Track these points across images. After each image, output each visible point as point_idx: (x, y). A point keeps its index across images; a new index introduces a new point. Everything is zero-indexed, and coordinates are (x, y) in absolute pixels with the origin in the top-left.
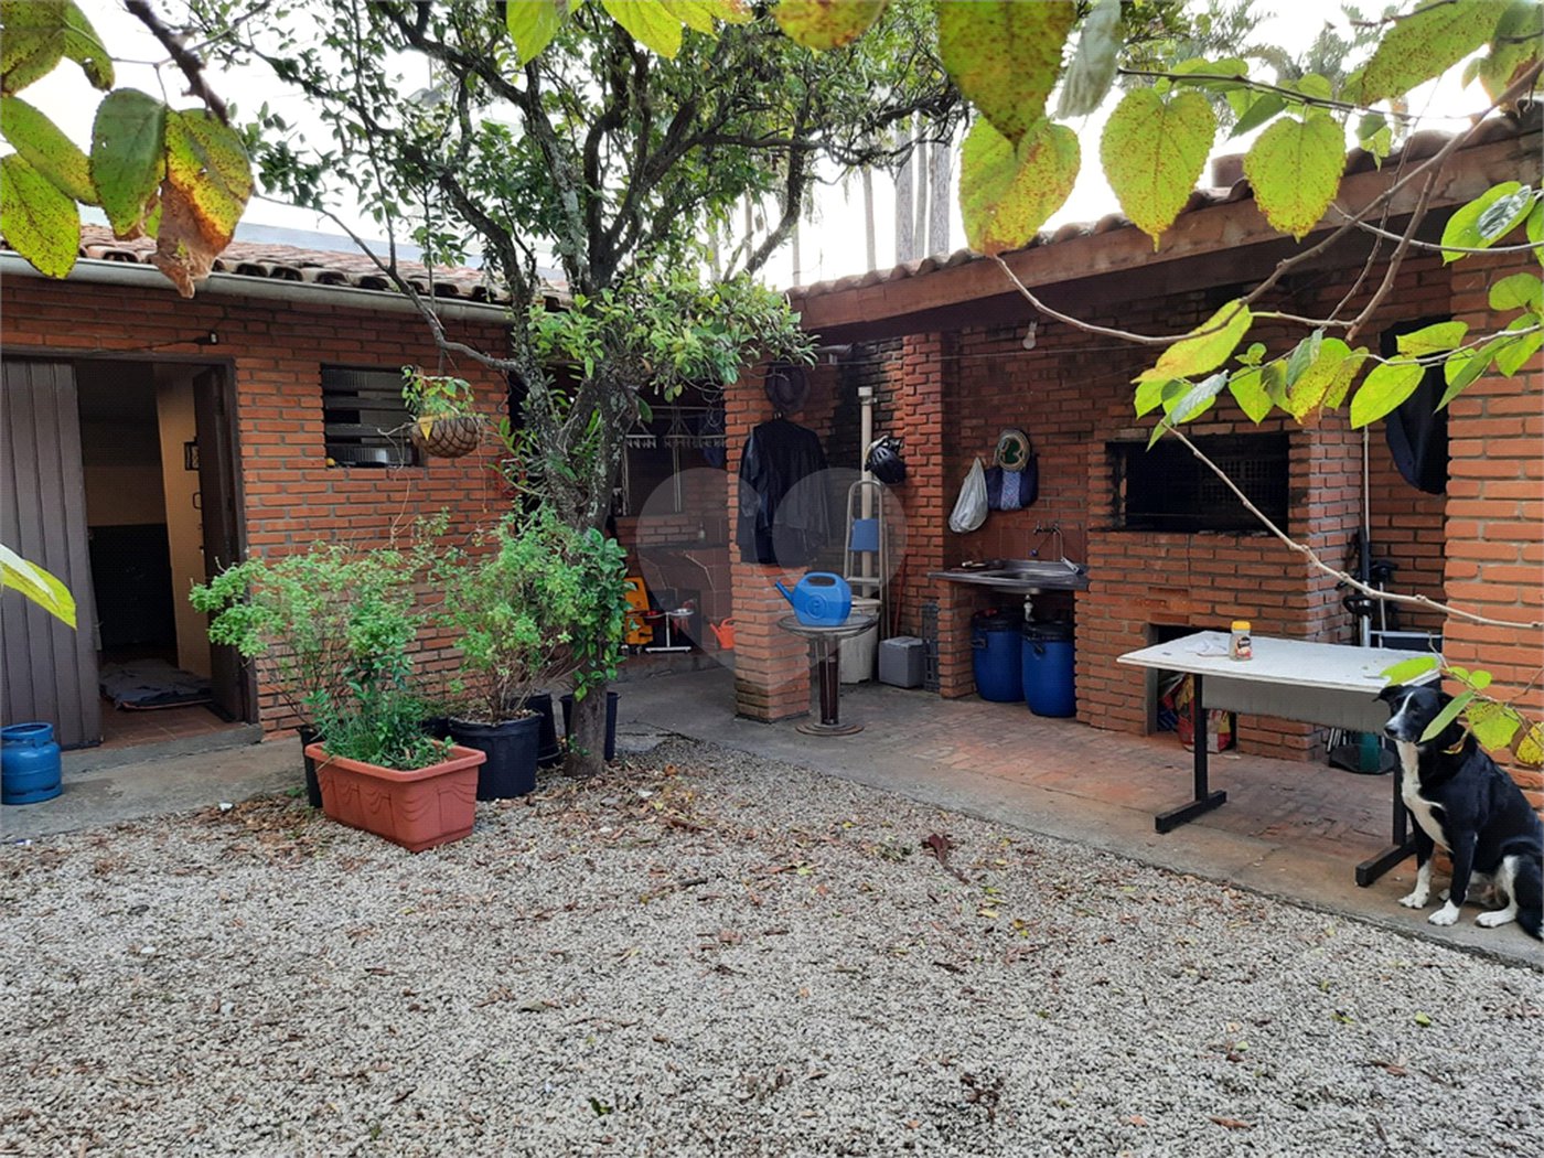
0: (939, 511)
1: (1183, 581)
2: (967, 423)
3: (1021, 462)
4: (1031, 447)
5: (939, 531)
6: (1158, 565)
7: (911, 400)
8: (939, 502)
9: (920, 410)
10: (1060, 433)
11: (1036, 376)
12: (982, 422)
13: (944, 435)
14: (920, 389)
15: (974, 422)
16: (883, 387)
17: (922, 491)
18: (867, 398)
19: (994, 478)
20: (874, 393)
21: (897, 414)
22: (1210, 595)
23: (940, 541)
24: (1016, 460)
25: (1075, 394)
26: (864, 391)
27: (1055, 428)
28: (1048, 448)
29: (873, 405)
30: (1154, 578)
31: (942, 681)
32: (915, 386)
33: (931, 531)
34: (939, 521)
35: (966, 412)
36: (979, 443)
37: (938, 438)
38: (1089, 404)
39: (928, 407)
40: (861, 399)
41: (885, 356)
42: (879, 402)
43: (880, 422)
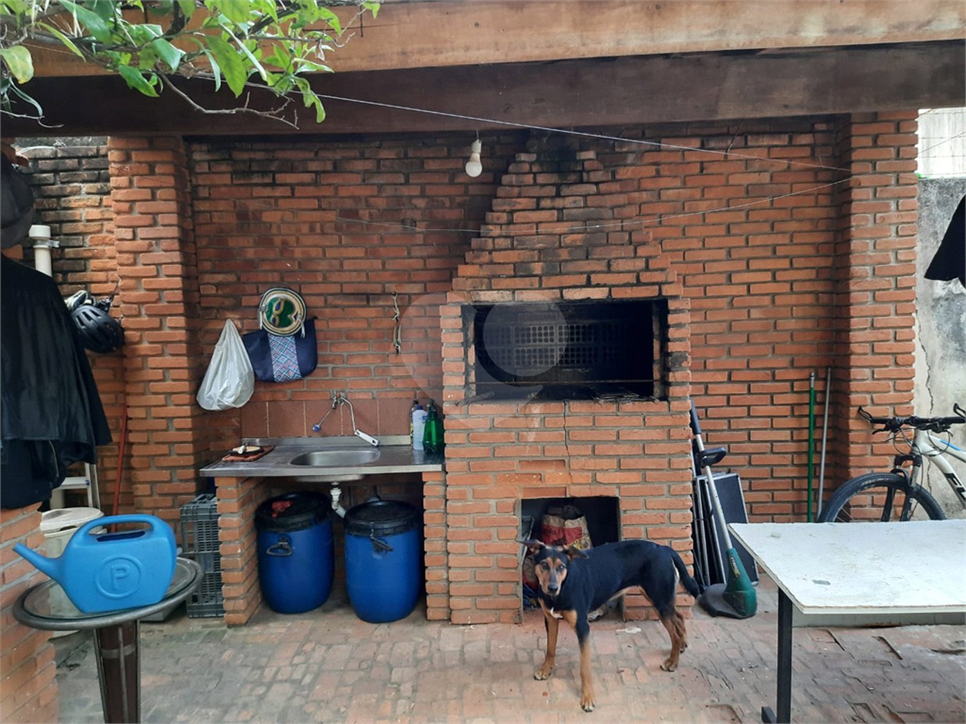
0: (185, 386)
1: (561, 452)
2: (207, 278)
3: (297, 324)
4: (307, 308)
5: (187, 410)
6: (531, 437)
7: (127, 246)
8: (185, 374)
9: (142, 258)
10: (344, 294)
11: (305, 229)
12: (231, 278)
13: (186, 291)
14: (141, 233)
15: (220, 278)
16: (67, 228)
17: (152, 362)
18: (43, 240)
19: (257, 344)
20: (54, 235)
21: (93, 264)
22: (592, 463)
23: (188, 423)
24: (289, 323)
25: (360, 252)
26: (39, 231)
27: (335, 289)
28: (327, 311)
29: (52, 250)
30: (528, 453)
31: (228, 605)
32: (134, 228)
33: (171, 410)
34: (186, 398)
35: (207, 265)
36: (228, 302)
37: (178, 295)
38: (377, 264)
39: (159, 255)
40: (34, 241)
41: (68, 188)
42: (62, 248)
43: (65, 273)
